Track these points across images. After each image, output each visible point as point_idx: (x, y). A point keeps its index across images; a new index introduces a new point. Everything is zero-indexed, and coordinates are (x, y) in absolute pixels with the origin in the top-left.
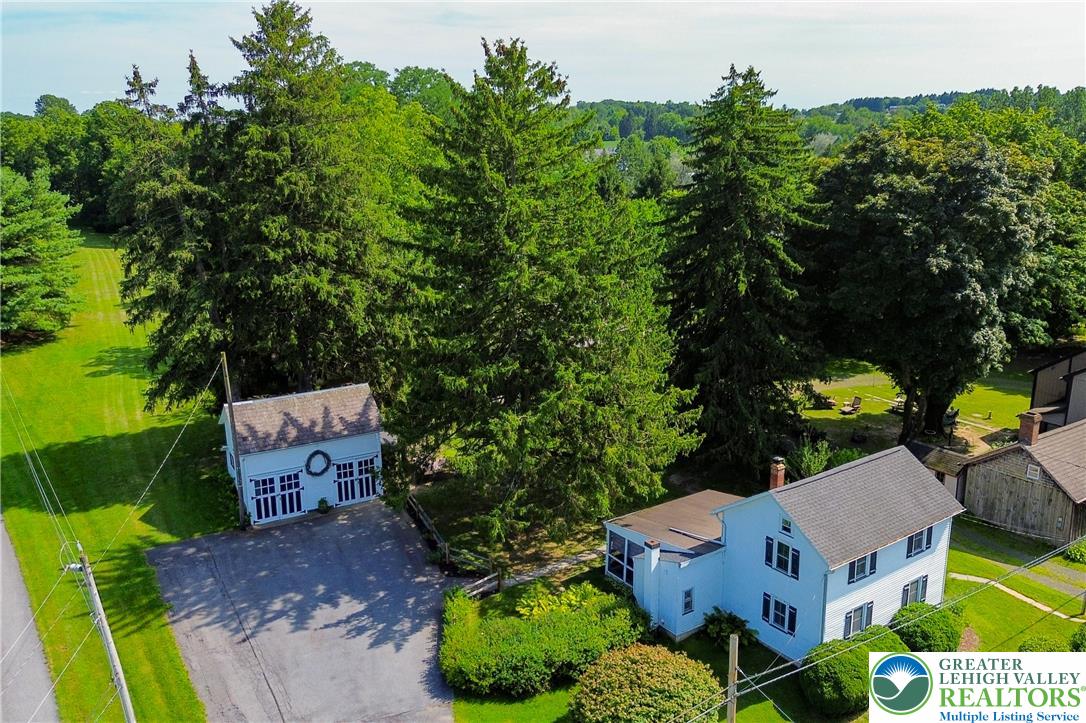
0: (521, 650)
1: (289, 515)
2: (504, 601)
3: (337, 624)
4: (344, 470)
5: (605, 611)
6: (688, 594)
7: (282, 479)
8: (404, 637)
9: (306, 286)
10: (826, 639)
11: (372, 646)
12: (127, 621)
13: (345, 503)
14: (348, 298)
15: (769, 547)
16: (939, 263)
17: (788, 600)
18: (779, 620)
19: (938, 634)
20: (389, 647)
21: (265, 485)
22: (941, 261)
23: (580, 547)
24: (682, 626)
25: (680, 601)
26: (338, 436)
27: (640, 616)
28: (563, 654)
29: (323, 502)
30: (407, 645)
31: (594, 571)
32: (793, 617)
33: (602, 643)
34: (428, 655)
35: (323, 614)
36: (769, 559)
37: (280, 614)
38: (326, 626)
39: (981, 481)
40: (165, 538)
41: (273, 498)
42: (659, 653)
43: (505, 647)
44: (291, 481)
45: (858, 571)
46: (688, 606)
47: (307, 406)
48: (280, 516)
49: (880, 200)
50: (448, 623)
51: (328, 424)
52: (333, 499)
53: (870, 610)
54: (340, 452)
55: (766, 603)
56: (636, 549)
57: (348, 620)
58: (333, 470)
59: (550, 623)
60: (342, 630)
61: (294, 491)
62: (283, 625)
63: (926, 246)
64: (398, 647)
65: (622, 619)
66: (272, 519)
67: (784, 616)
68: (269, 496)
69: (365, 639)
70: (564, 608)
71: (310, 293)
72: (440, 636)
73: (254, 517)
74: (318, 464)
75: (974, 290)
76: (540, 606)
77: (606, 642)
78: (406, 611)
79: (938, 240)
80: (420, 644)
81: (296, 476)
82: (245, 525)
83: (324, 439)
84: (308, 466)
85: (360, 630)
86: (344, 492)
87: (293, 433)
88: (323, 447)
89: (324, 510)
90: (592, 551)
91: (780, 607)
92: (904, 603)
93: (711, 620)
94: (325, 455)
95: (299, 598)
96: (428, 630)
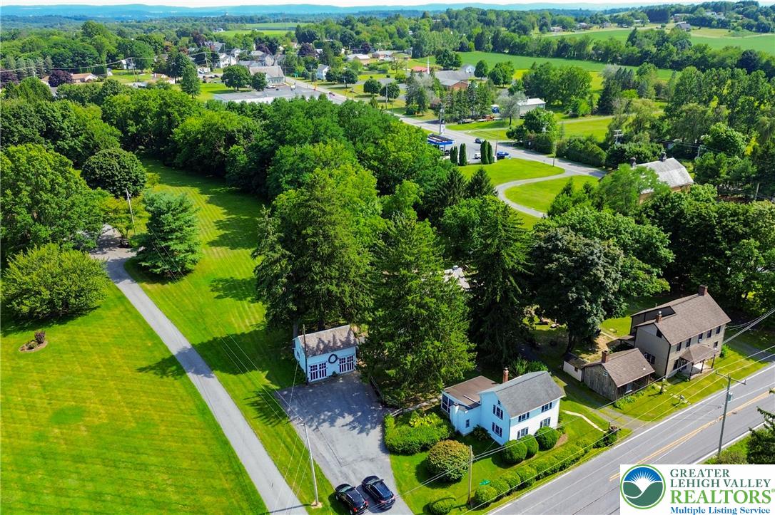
0: (412, 439)
1: (322, 378)
2: (404, 419)
3: (347, 425)
4: (342, 360)
5: (439, 426)
6: (468, 421)
7: (320, 365)
8: (369, 430)
9: (328, 289)
10: (511, 440)
11: (358, 433)
12: (271, 421)
13: (342, 373)
14: (343, 292)
15: (494, 408)
16: (572, 296)
17: (500, 426)
18: (497, 431)
19: (549, 438)
20: (364, 434)
21: (314, 367)
22: (573, 294)
23: (431, 396)
24: (465, 431)
25: (465, 423)
26: (339, 348)
27: (451, 427)
28: (425, 440)
29: (334, 373)
30: (370, 434)
31: (437, 407)
32: (501, 431)
33: (438, 438)
34: (380, 438)
35: (340, 421)
36: (494, 412)
37: (324, 421)
38: (343, 426)
39: (589, 373)
40: (274, 387)
41: (317, 372)
42: (455, 443)
43: (406, 438)
44: (323, 365)
45: (522, 418)
46: (468, 425)
47: (327, 335)
48: (319, 378)
49: (554, 266)
50: (386, 427)
51: (335, 343)
52: (338, 371)
53: (527, 430)
54: (340, 354)
55: (493, 426)
56: (452, 403)
57: (350, 424)
58: (338, 360)
59: (420, 429)
60: (348, 427)
61: (324, 369)
62: (326, 425)
63: (568, 288)
64: (367, 434)
65: (444, 429)
66: (316, 379)
67: (498, 431)
68: (315, 371)
69: (356, 431)
70: (426, 423)
71: (329, 292)
72: (384, 432)
73: (310, 379)
74: (333, 359)
75: (585, 305)
76: (417, 422)
77: (439, 437)
78: (368, 421)
79: (574, 284)
80: (376, 433)
81: (325, 364)
82: (307, 383)
83: (335, 350)
84: (329, 360)
85: (354, 428)
86: (342, 368)
87: (322, 346)
88: (334, 353)
89: (335, 375)
90: (436, 397)
91: (497, 427)
92: (541, 426)
93: (476, 429)
94: (336, 356)
95: (329, 414)
96: (379, 428)
